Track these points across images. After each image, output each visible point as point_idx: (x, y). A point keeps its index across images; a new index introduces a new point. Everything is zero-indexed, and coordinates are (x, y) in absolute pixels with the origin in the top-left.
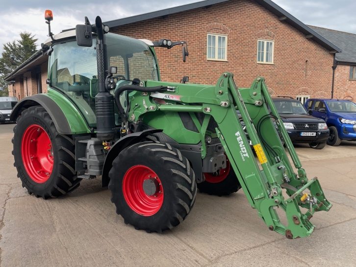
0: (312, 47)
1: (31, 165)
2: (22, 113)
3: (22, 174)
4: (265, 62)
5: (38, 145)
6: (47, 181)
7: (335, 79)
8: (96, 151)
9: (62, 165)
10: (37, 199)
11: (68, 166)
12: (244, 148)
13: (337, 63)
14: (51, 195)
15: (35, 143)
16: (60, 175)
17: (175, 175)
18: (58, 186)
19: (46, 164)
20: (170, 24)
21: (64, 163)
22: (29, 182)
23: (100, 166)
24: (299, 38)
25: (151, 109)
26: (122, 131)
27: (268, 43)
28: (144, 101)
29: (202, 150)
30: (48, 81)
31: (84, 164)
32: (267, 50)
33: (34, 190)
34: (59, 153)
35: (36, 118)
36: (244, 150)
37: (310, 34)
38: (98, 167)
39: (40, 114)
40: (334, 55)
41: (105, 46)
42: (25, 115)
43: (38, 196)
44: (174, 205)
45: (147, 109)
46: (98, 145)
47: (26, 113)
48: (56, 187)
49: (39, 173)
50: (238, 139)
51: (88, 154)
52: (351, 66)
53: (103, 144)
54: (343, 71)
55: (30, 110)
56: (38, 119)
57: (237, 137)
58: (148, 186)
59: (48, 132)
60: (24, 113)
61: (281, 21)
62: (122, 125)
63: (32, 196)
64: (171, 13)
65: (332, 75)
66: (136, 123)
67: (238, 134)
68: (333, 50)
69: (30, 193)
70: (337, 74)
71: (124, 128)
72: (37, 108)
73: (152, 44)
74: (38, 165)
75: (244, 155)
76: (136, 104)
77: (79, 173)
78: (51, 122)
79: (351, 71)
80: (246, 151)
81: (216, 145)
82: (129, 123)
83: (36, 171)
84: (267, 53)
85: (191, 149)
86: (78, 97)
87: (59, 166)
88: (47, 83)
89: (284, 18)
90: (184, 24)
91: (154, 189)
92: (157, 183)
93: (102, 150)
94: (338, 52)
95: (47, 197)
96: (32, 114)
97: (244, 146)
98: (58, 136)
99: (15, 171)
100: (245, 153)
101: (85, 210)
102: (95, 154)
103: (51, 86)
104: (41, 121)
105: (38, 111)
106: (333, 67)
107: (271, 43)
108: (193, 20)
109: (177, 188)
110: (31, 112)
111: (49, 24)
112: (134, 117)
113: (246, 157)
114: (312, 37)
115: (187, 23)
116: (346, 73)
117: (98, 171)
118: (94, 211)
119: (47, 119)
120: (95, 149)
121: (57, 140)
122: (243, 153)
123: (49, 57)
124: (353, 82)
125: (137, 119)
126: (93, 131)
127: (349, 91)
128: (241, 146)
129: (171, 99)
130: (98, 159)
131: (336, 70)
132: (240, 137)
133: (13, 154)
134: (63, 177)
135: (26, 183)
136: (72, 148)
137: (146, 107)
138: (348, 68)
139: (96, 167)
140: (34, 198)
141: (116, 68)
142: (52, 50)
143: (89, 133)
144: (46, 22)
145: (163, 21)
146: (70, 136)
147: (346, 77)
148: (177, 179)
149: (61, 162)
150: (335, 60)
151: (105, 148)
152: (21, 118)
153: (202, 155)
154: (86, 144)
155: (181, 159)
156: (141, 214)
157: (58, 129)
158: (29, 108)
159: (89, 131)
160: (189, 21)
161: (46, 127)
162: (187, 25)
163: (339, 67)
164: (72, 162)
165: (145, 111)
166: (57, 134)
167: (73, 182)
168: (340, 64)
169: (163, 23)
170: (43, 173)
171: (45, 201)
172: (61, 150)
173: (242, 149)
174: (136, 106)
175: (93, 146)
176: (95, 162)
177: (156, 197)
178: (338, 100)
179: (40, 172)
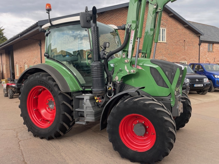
0: (187, 32)
1: (34, 116)
2: (28, 78)
3: (27, 121)
4: (161, 41)
5: (39, 100)
6: (50, 127)
7: (200, 51)
8: (91, 104)
9: (64, 115)
10: (41, 140)
11: (68, 115)
13: (201, 42)
14: (54, 137)
15: (37, 99)
16: (62, 122)
17: (166, 121)
18: (60, 130)
19: (45, 114)
20: (106, 18)
21: (66, 113)
22: (34, 128)
23: (97, 114)
24: (180, 27)
25: (132, 72)
26: (108, 88)
27: (163, 30)
28: (126, 68)
29: (172, 100)
30: (46, 54)
31: (80, 113)
32: (162, 34)
33: (37, 134)
34: (61, 106)
35: (41, 81)
37: (186, 24)
38: (94, 116)
39: (44, 78)
40: (199, 36)
41: (97, 28)
42: (31, 79)
43: (42, 138)
44: (166, 143)
45: (129, 72)
46: (92, 99)
47: (32, 78)
48: (59, 131)
49: (40, 121)
51: (85, 106)
52: (208, 43)
53: (95, 98)
54: (205, 46)
55: (36, 75)
56: (43, 82)
58: (138, 129)
59: (51, 91)
60: (30, 78)
61: (170, 16)
62: (109, 84)
63: (36, 138)
64: (107, 10)
65: (198, 49)
66: (118, 82)
68: (199, 34)
69: (35, 136)
70: (201, 48)
71: (110, 86)
72: (42, 74)
74: (39, 115)
76: (120, 69)
77: (76, 120)
78: (54, 84)
79: (209, 46)
81: (179, 96)
82: (113, 82)
83: (38, 119)
84: (162, 36)
85: (162, 100)
86: (70, 65)
87: (61, 116)
88: (45, 56)
89: (172, 15)
90: (114, 18)
91: (144, 131)
92: (145, 126)
93: (94, 103)
94: (202, 35)
95: (50, 138)
96: (37, 78)
98: (61, 94)
99: (22, 120)
101: (83, 147)
102: (90, 105)
103: (48, 57)
104: (45, 83)
105: (42, 76)
106: (199, 44)
107: (164, 30)
108: (119, 15)
109: (169, 131)
110: (36, 77)
112: (117, 78)
114: (187, 26)
115: (115, 17)
116: (206, 47)
117: (94, 118)
118: (91, 148)
119: (51, 82)
120: (90, 102)
121: (60, 97)
123: (46, 37)
124: (210, 53)
125: (120, 79)
126: (85, 89)
127: (208, 59)
130: (93, 110)
131: (201, 46)
133: (19, 107)
134: (64, 124)
135: (31, 129)
136: (70, 102)
137: (128, 71)
138: (207, 44)
139: (92, 116)
140: (38, 139)
141: (109, 43)
142: (50, 33)
143: (81, 91)
145: (101, 16)
146: (69, 94)
147: (206, 50)
148: (167, 124)
149: (63, 113)
150: (200, 40)
151: (97, 101)
152: (27, 81)
153: (172, 104)
154: (83, 99)
156: (135, 150)
157: (62, 90)
158: (34, 74)
159: (81, 89)
160: (117, 16)
161: (50, 87)
162: (115, 18)
163: (203, 44)
164: (70, 112)
165: (128, 74)
166: (59, 92)
167: (70, 126)
168: (203, 42)
169: (101, 17)
170: (45, 121)
171: (48, 141)
172: (63, 104)
174: (120, 70)
175: (88, 101)
176: (91, 112)
177: (144, 137)
178: (209, 64)
179: (42, 120)
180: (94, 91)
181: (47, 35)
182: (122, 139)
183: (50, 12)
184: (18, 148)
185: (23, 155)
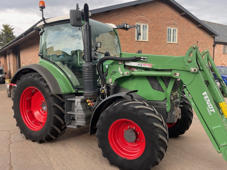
0: (201, 32)
1: (27, 118)
2: (21, 78)
3: (20, 124)
4: (172, 42)
5: (32, 102)
6: (41, 129)
7: (215, 53)
8: (83, 107)
9: (55, 117)
10: (33, 143)
11: (59, 118)
12: (211, 105)
13: (216, 43)
14: (45, 140)
15: (30, 100)
16: (53, 125)
17: (156, 127)
18: (51, 133)
19: (38, 116)
20: (112, 17)
21: (56, 116)
22: (26, 130)
23: (87, 118)
24: (193, 27)
25: (126, 74)
26: (101, 91)
27: (173, 30)
28: (120, 69)
29: (167, 105)
30: (40, 54)
31: (71, 116)
32: (173, 34)
33: (29, 136)
34: (52, 108)
35: (33, 82)
36: (210, 106)
37: (200, 24)
38: (84, 120)
39: (36, 79)
40: (214, 37)
42: (23, 79)
43: (34, 141)
44: (156, 151)
45: (123, 74)
46: (83, 102)
47: (25, 78)
48: (49, 134)
49: (33, 123)
50: (205, 97)
51: (76, 109)
52: (224, 44)
53: (87, 101)
54: (219, 48)
55: (28, 76)
56: (34, 82)
57: (204, 96)
58: (129, 135)
59: (43, 92)
60: (22, 78)
61: (181, 15)
62: (102, 87)
63: (28, 141)
64: (113, 9)
65: (213, 51)
66: (112, 85)
67: (205, 93)
68: (214, 34)
69: (27, 139)
70: (216, 50)
71: (103, 89)
72: (34, 74)
73: (116, 27)
74: (32, 117)
75: (211, 111)
76: (114, 71)
77: (67, 123)
78: (45, 85)
79: (225, 48)
80: (212, 107)
81: (176, 101)
82: (107, 84)
83: (31, 121)
84: (173, 37)
85: (157, 105)
86: (64, 66)
87: (52, 119)
88: (39, 55)
89: (184, 14)
91: (134, 137)
92: (136, 132)
93: (86, 106)
94: (217, 36)
95: (41, 142)
96: (29, 79)
97: (210, 103)
98: (52, 95)
99: (15, 121)
100: (212, 109)
101: (73, 152)
102: (81, 109)
103: (42, 57)
104: (37, 84)
105: (34, 76)
106: (213, 45)
107: (176, 30)
108: (126, 14)
109: (159, 138)
110: (29, 77)
111: (42, 11)
112: (111, 80)
113: (212, 112)
114: (201, 26)
115: (122, 16)
116: (221, 49)
117: (84, 122)
118: (81, 153)
119: (42, 83)
120: (81, 105)
121: (51, 99)
122: (210, 109)
123: (41, 36)
124: (225, 55)
125: (113, 82)
126: (77, 91)
127: (223, 61)
128: (207, 103)
129: (144, 66)
130: (84, 113)
131: (215, 48)
132: (207, 96)
133: (13, 109)
134: (55, 127)
135: (24, 131)
136: (62, 104)
137: (121, 73)
138: (222, 46)
139: (83, 119)
140: (30, 142)
142: (44, 31)
143: (74, 93)
144: (40, 10)
145: (107, 15)
146: (60, 95)
147: (221, 52)
148: (157, 130)
149: (54, 115)
150: (214, 41)
151: (89, 104)
152: (20, 82)
153: (167, 110)
154: (74, 101)
155: (157, 113)
156: (124, 157)
157: (53, 91)
158: (27, 75)
159: (74, 91)
160: (124, 15)
161: (41, 88)
163: (217, 46)
164: (62, 115)
165: (121, 76)
166: (50, 94)
167: (61, 130)
168: (218, 44)
170: (37, 123)
171: (39, 144)
172: (54, 106)
173: (209, 106)
174: (113, 72)
175: (79, 103)
176: (82, 115)
177: (135, 143)
178: (222, 67)
179: (34, 122)
180: (85, 94)
181: (42, 34)
182: (111, 145)
183: (44, 9)
184: (8, 150)
185: (10, 157)
